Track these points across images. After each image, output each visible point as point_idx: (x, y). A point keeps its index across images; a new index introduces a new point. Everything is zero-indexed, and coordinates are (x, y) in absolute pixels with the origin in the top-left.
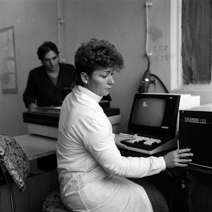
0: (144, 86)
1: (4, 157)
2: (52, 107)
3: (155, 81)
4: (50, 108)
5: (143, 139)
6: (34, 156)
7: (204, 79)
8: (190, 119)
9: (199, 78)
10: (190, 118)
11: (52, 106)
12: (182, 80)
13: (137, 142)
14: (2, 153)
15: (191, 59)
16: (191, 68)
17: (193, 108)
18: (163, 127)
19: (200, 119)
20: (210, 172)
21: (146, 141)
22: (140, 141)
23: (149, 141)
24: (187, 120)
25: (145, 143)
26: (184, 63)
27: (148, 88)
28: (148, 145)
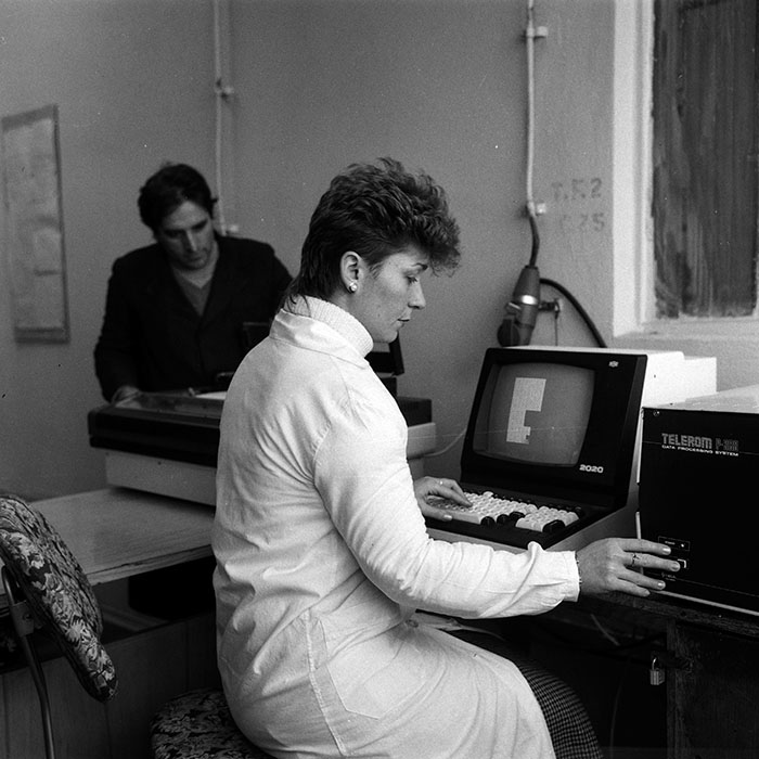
0: (517, 322)
1: (47, 575)
2: (190, 395)
3: (556, 303)
4: (185, 395)
5: (512, 511)
6: (126, 568)
7: (732, 297)
8: (680, 441)
9: (712, 294)
10: (683, 437)
11: (191, 390)
12: (655, 300)
13: (490, 518)
14: (38, 561)
15: (685, 228)
16: (685, 258)
17: (694, 401)
18: (583, 467)
19: (718, 441)
20: (753, 630)
21: (523, 516)
22: (501, 517)
23: (536, 517)
24: (670, 441)
25: (521, 523)
26: (662, 242)
27: (531, 327)
28: (531, 531)
